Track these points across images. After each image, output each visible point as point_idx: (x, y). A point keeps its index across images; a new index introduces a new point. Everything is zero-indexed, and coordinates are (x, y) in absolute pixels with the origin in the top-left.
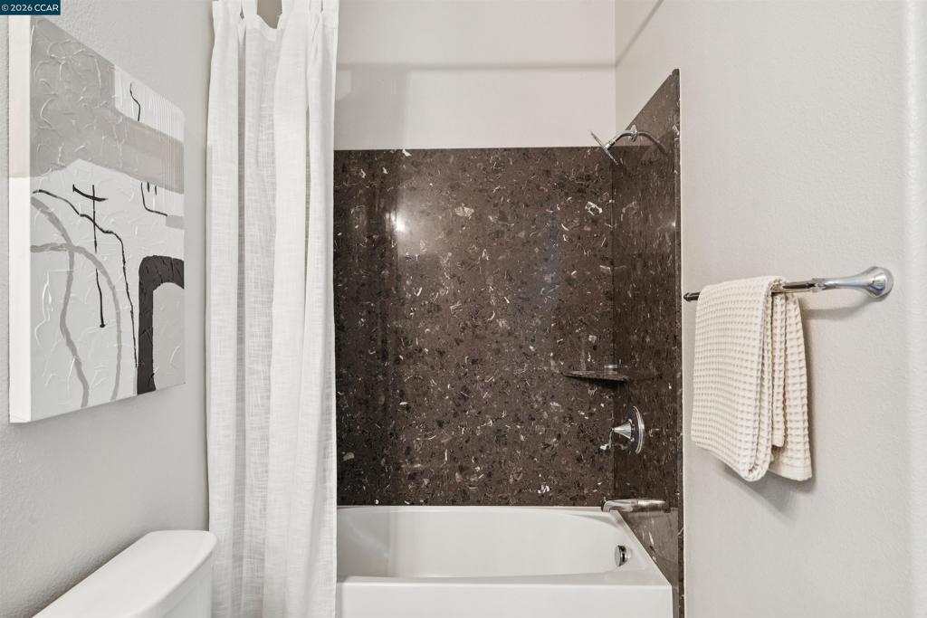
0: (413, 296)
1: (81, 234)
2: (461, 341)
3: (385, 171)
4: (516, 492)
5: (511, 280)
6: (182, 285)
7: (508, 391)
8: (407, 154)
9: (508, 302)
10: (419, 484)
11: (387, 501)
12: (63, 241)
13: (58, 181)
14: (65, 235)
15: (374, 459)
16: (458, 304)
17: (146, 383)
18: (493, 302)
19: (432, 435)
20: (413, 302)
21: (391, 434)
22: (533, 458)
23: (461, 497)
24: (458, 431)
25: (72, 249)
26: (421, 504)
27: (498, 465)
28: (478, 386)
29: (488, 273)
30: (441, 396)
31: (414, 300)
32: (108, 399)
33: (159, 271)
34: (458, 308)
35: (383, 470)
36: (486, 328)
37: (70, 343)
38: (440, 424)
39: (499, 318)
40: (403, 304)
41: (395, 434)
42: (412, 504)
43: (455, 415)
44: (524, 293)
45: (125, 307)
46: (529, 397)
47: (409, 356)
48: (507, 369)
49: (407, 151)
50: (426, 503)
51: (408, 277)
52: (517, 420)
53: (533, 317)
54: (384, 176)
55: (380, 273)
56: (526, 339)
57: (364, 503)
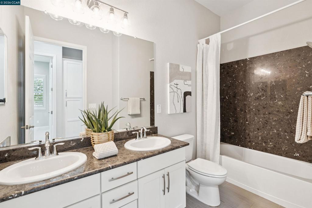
0: (250, 95)
1: (175, 89)
2: (265, 107)
3: (242, 65)
4: (285, 153)
5: (283, 90)
6: (191, 96)
7: (282, 123)
8: (248, 59)
9: (282, 96)
10: (252, 144)
11: (242, 146)
12: (173, 91)
13: (172, 83)
14: (173, 90)
15: (239, 135)
16: (264, 97)
17: (185, 111)
18: (276, 96)
19: (256, 132)
20: (250, 97)
21: (244, 130)
22: (292, 144)
23: (265, 150)
24: (264, 132)
25: (174, 92)
26: (252, 149)
27: (278, 144)
28: (271, 120)
29: (274, 88)
30: (258, 122)
31: (250, 96)
32: (179, 112)
33: (187, 94)
34: (264, 99)
35: (241, 138)
36: (274, 104)
37: (174, 105)
38: (258, 129)
39: (279, 101)
40: (247, 98)
41: (245, 130)
42: (250, 148)
43: (263, 128)
44: (289, 94)
45: (181, 99)
46: (291, 125)
47: (249, 111)
48: (282, 116)
49: (248, 58)
50: (254, 149)
51: (249, 91)
52: (286, 132)
53: (292, 101)
54: (242, 66)
55: (241, 90)
56: (289, 108)
57: (236, 145)
